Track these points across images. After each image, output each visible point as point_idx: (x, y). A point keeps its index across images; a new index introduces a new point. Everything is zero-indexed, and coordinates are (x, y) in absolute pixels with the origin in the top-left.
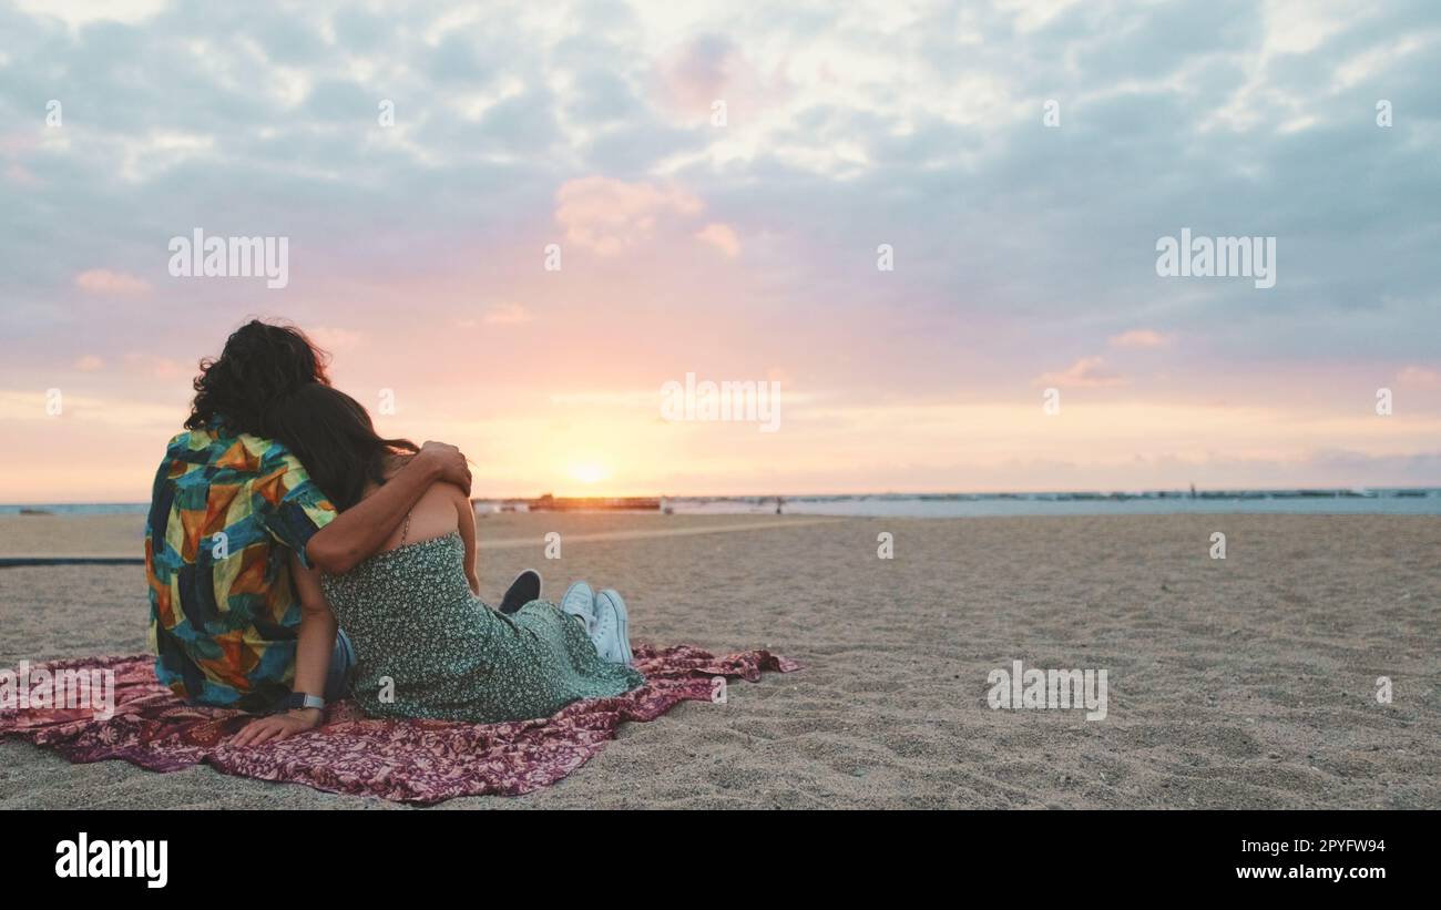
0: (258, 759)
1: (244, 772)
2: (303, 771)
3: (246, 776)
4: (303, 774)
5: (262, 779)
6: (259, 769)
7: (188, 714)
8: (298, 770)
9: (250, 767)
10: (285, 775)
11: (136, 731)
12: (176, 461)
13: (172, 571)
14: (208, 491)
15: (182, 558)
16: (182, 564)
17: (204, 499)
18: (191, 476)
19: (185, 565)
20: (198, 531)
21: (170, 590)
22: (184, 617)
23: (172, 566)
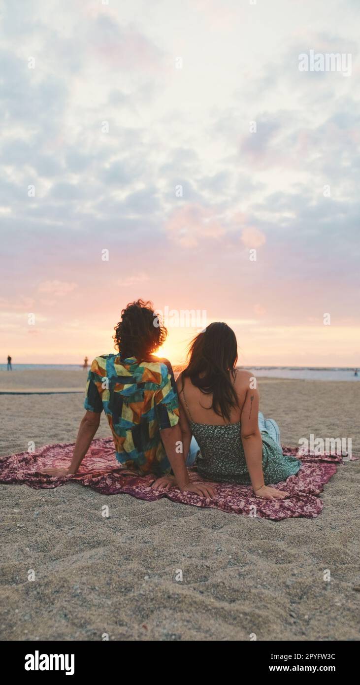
0: (191, 497)
1: (185, 502)
2: (214, 503)
3: (186, 504)
4: (213, 504)
5: (196, 506)
6: (192, 501)
7: (130, 473)
8: (211, 503)
9: (188, 500)
10: (206, 505)
11: (118, 481)
12: (117, 384)
13: (127, 430)
14: (144, 393)
15: (133, 423)
16: (133, 425)
17: (142, 397)
18: (128, 390)
19: (135, 425)
20: (141, 410)
21: (125, 439)
22: (134, 448)
23: (127, 428)
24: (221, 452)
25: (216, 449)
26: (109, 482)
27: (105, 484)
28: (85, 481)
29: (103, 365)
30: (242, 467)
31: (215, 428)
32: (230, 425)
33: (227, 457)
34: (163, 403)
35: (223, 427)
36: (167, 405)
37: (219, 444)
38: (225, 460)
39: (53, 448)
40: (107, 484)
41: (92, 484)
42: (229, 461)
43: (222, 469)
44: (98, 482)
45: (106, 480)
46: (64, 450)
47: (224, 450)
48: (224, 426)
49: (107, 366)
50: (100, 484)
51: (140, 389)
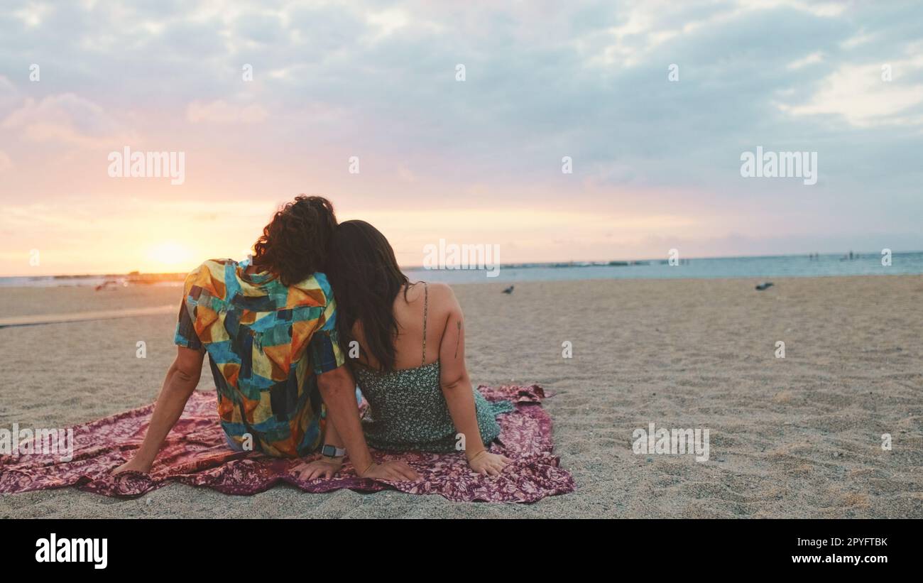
11: (251, 470)
12: (246, 311)
13: (261, 390)
14: (291, 328)
15: (273, 380)
16: (273, 383)
17: (288, 336)
18: (263, 321)
19: (275, 383)
20: (287, 359)
21: (259, 403)
22: (272, 415)
23: (261, 388)
24: (410, 409)
25: (401, 405)
26: (237, 475)
27: (232, 480)
28: (198, 478)
29: (220, 274)
31: (400, 374)
32: (423, 367)
33: (418, 415)
34: (325, 330)
35: (413, 371)
36: (330, 333)
37: (407, 397)
38: (414, 420)
40: (235, 480)
41: (212, 483)
42: (421, 421)
43: (411, 435)
44: (221, 477)
45: (232, 472)
47: (415, 405)
48: (414, 369)
49: (228, 277)
50: (225, 480)
51: (283, 321)
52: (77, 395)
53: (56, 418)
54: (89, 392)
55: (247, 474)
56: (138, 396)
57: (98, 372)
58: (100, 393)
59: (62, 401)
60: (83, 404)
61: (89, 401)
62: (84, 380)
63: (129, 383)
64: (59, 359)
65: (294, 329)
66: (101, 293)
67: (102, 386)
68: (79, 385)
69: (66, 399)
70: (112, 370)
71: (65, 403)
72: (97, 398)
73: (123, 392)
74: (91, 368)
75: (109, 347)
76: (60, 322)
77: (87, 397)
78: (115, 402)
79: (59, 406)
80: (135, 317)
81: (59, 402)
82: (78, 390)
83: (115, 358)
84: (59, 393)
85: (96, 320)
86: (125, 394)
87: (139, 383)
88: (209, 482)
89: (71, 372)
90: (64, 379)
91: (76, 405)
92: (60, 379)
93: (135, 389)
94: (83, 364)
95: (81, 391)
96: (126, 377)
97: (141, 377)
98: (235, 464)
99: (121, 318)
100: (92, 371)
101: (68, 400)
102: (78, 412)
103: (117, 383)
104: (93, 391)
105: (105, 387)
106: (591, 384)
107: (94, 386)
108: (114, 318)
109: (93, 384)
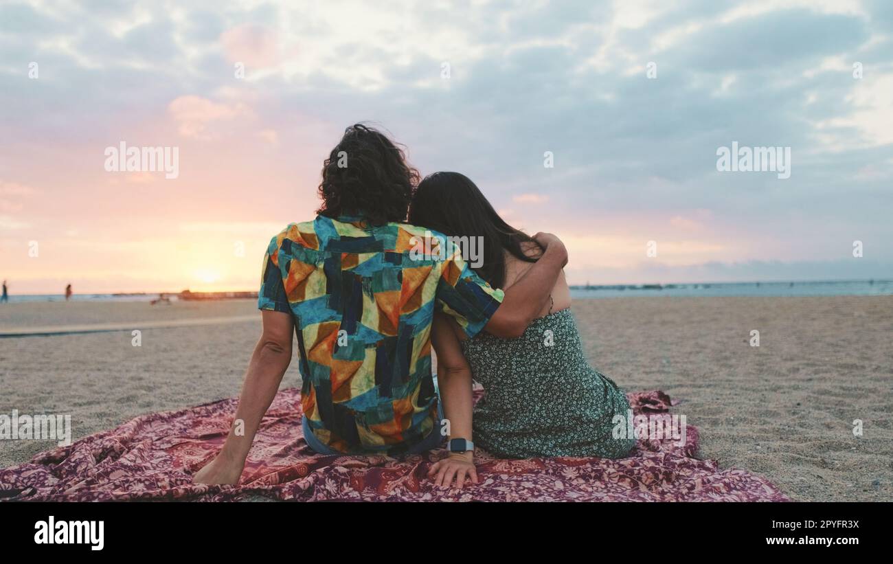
11: (347, 481)
12: (344, 255)
13: (367, 346)
14: (400, 273)
16: (381, 338)
17: (396, 280)
18: (368, 264)
19: (383, 338)
20: (396, 308)
21: (361, 364)
22: (373, 385)
23: (366, 343)
27: (325, 492)
28: (284, 490)
29: (309, 227)
30: (577, 404)
38: (546, 395)
39: (149, 422)
40: (329, 492)
41: (300, 497)
42: (553, 395)
45: (324, 483)
46: (174, 426)
49: (317, 227)
50: (315, 493)
51: (391, 265)
52: (133, 392)
53: (109, 415)
54: (145, 390)
55: (342, 485)
56: (199, 395)
57: (155, 371)
58: (158, 392)
59: (117, 399)
60: (140, 401)
61: (147, 400)
62: (141, 379)
63: (188, 382)
64: (115, 360)
65: (404, 276)
66: (157, 306)
67: (159, 385)
68: (136, 383)
69: (122, 396)
70: (169, 370)
71: (120, 401)
72: (155, 396)
73: (183, 391)
74: (147, 369)
75: (165, 351)
76: (117, 331)
77: (144, 395)
78: (175, 401)
79: (113, 404)
80: (190, 327)
81: (113, 400)
82: (134, 388)
83: (171, 360)
84: (113, 391)
85: (151, 329)
86: (184, 394)
87: (199, 383)
88: (297, 496)
89: (127, 371)
90: (119, 378)
91: (132, 403)
92: (116, 378)
93: (194, 389)
94: (140, 364)
95: (137, 389)
96: (186, 377)
97: (201, 377)
98: (326, 471)
99: (175, 327)
100: (148, 371)
101: (123, 398)
102: (134, 410)
103: (175, 382)
104: (150, 389)
105: (163, 385)
106: (712, 393)
107: (152, 385)
108: (168, 328)
109: (150, 382)
